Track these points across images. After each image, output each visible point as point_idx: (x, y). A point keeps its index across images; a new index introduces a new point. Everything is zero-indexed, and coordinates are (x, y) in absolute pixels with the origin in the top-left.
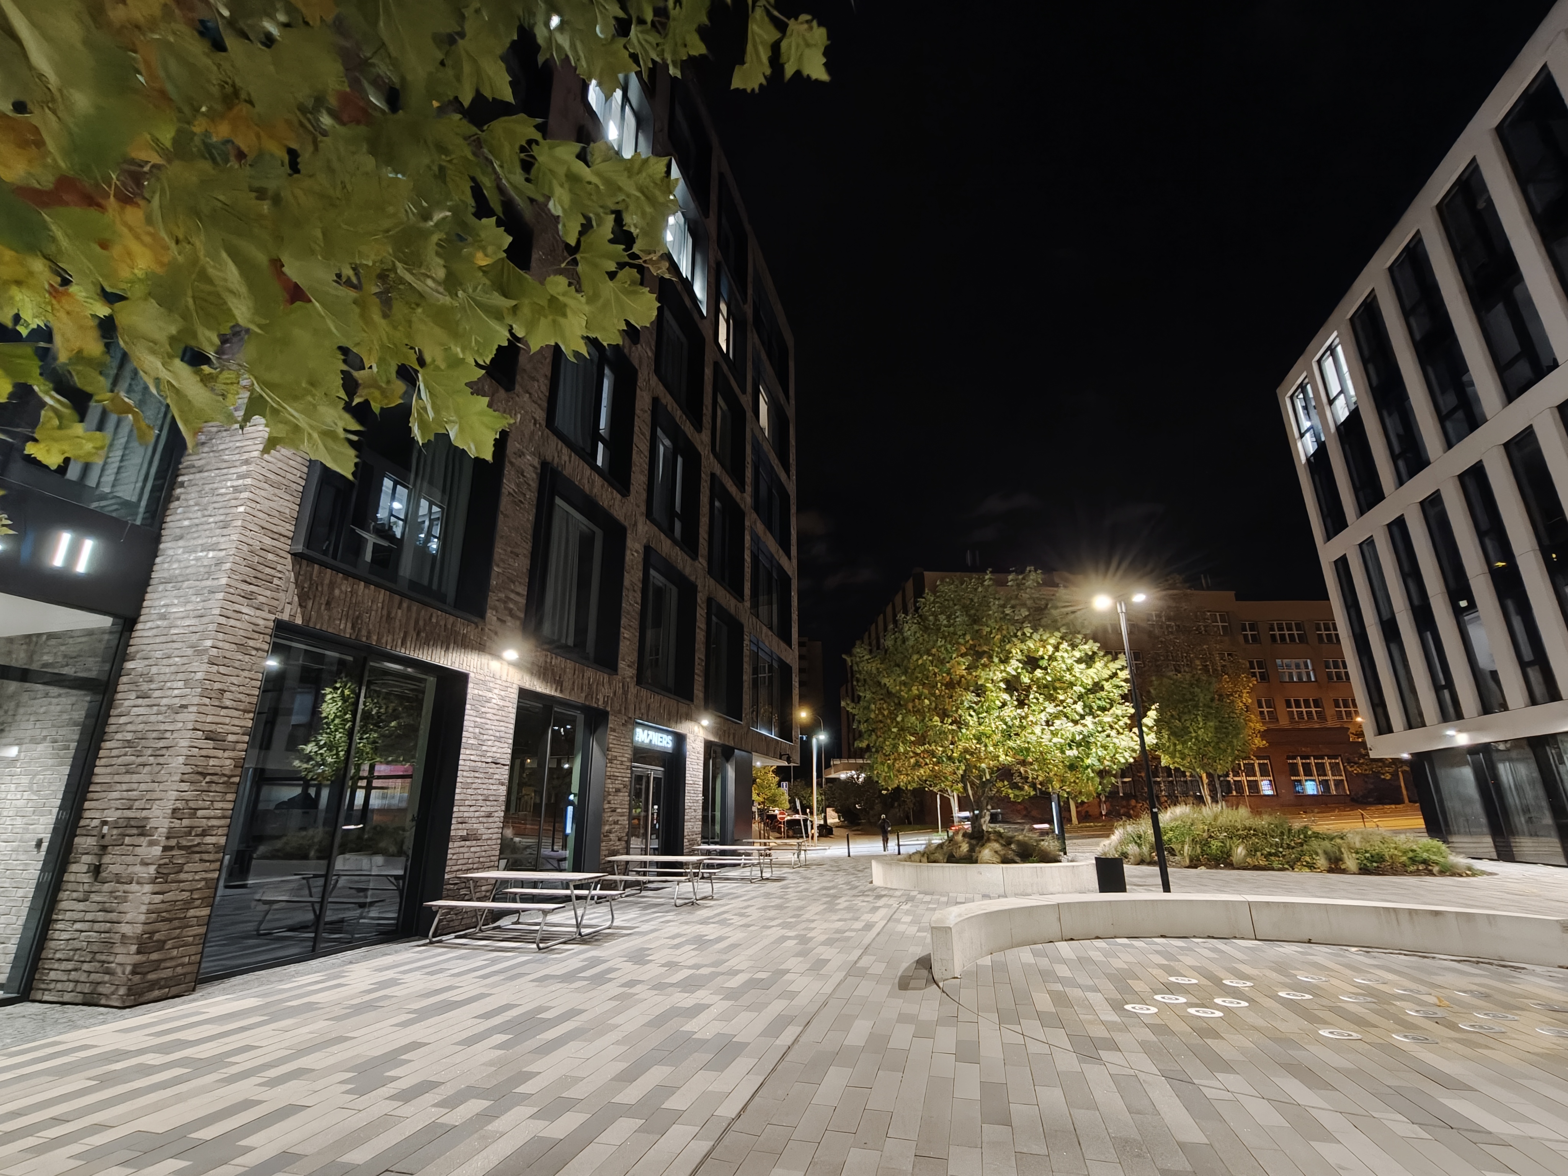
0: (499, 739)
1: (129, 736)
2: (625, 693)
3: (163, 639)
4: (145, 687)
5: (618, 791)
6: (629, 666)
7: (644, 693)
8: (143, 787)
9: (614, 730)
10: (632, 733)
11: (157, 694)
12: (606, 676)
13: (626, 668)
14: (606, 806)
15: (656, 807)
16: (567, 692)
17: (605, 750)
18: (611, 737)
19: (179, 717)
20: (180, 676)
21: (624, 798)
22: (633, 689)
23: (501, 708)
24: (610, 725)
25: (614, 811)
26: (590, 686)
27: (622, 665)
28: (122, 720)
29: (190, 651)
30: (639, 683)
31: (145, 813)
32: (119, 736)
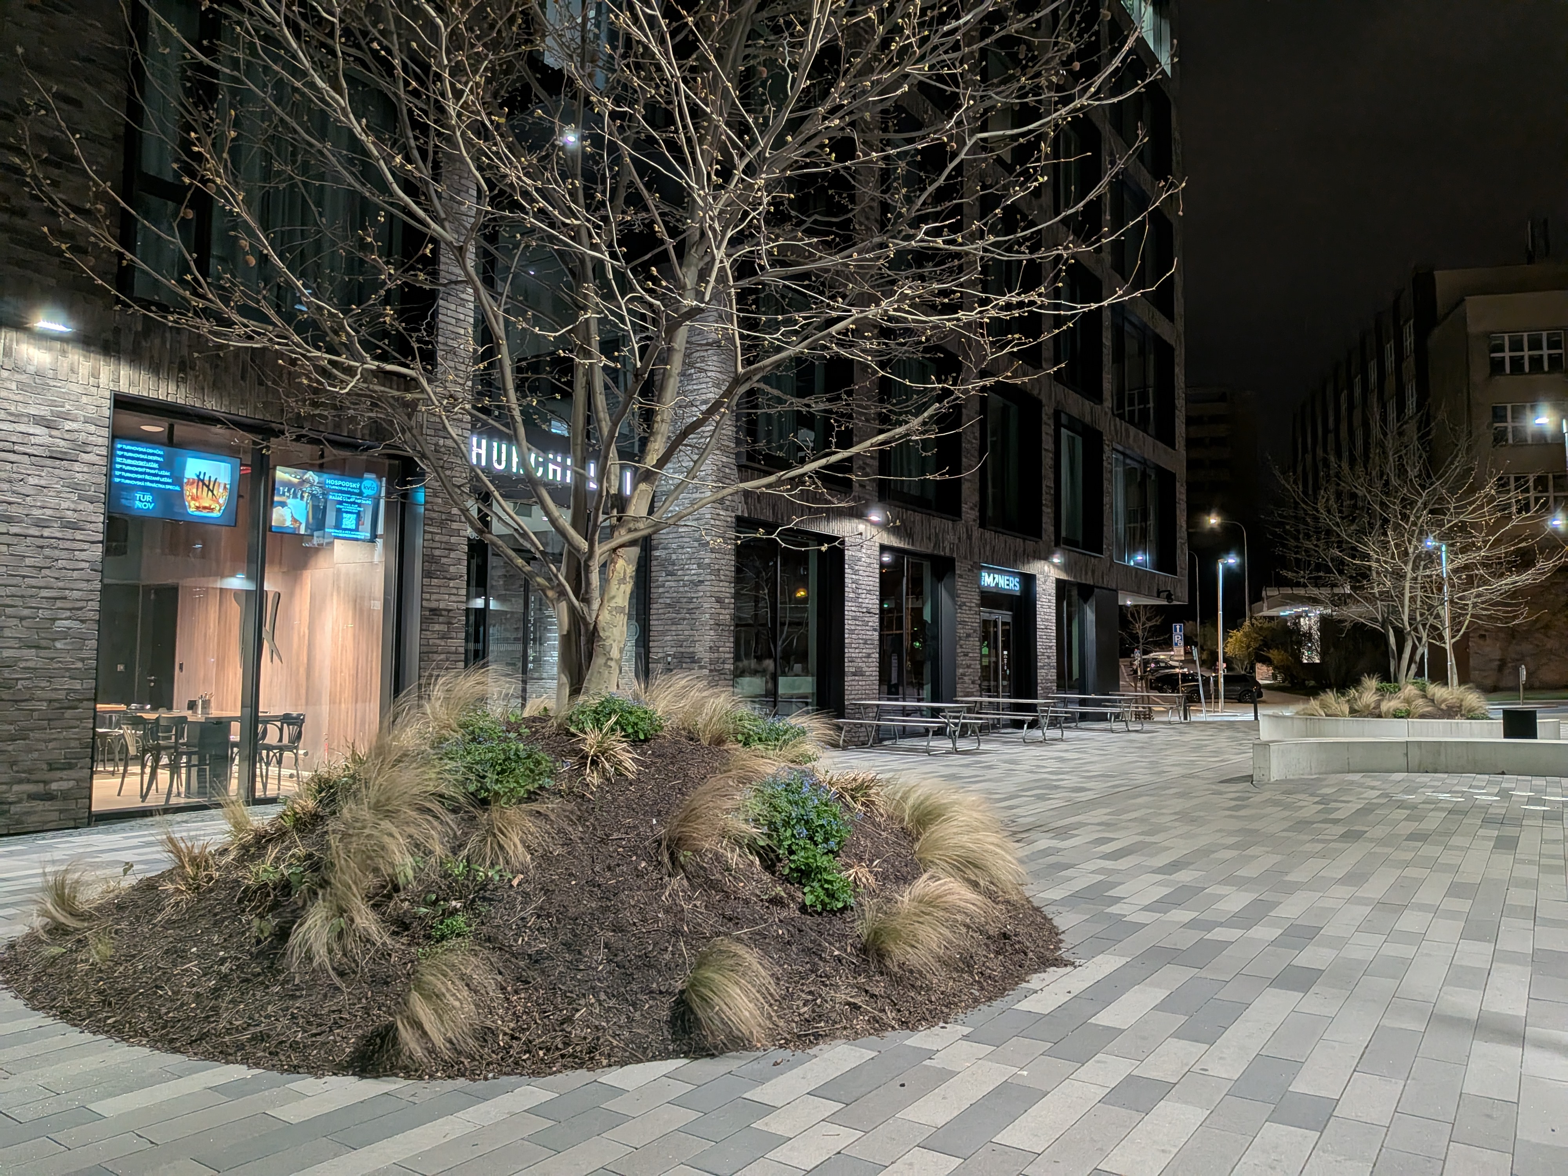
0: (869, 592)
1: (668, 601)
2: (970, 537)
3: (674, 535)
4: (670, 568)
5: (968, 636)
6: (971, 509)
7: (988, 534)
8: (686, 633)
9: (961, 576)
10: (979, 578)
11: (680, 573)
12: (950, 523)
13: (969, 512)
14: (959, 650)
15: (1005, 653)
16: (918, 544)
17: (953, 596)
18: (959, 583)
19: (699, 588)
20: (693, 561)
21: (975, 641)
22: (976, 532)
23: (869, 565)
24: (958, 572)
25: (966, 655)
26: (937, 535)
27: (965, 507)
28: (661, 590)
29: (696, 544)
30: (982, 525)
31: (691, 649)
32: (660, 601)
